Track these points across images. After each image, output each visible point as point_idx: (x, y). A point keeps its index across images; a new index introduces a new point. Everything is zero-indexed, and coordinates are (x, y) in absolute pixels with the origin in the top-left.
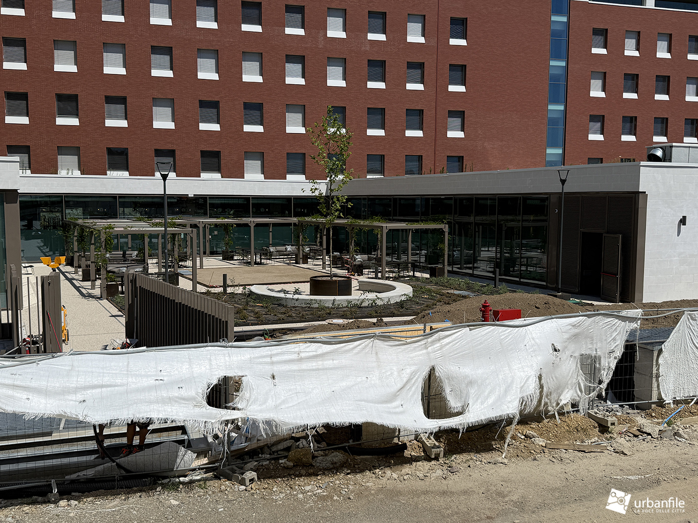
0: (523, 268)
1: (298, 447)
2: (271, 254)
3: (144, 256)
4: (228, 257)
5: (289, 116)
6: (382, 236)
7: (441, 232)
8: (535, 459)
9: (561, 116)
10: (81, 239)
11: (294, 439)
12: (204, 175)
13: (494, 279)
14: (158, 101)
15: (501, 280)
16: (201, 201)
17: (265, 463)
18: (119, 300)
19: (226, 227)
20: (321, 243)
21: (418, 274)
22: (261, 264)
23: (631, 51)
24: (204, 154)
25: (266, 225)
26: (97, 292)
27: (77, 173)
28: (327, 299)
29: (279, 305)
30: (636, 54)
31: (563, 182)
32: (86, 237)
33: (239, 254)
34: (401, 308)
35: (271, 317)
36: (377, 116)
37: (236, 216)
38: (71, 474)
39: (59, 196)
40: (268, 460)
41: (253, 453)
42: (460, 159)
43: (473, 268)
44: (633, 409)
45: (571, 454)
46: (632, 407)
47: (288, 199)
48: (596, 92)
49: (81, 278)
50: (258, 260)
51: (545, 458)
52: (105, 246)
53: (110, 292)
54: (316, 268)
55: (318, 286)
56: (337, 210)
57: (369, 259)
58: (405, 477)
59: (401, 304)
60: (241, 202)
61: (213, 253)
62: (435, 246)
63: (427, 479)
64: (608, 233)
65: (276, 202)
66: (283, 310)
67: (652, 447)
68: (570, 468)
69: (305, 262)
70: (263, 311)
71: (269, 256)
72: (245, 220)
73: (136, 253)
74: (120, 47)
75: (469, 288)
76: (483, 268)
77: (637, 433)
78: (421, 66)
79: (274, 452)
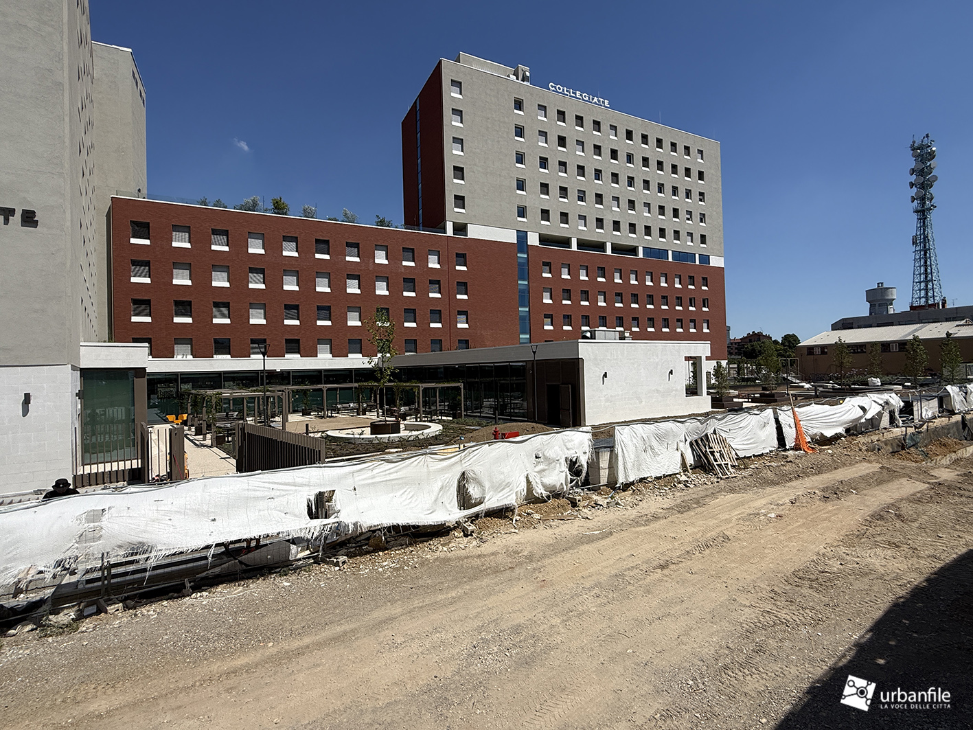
0: (512, 411)
1: (375, 536)
2: (339, 410)
3: (243, 416)
4: (306, 413)
5: (350, 314)
6: (418, 393)
7: (458, 388)
8: (535, 528)
9: (527, 314)
10: (195, 404)
11: (373, 531)
12: (287, 356)
13: (495, 418)
14: (253, 305)
15: (499, 419)
16: (285, 374)
17: (352, 550)
18: (226, 447)
19: (305, 391)
20: (375, 401)
21: (444, 418)
22: (332, 417)
23: (565, 276)
24: (288, 341)
25: (335, 389)
26: (208, 442)
27: (190, 357)
28: (384, 437)
29: (349, 443)
30: (569, 277)
31: (534, 353)
32: (197, 404)
33: (315, 411)
34: (436, 440)
35: (344, 452)
36: (411, 314)
37: (312, 383)
38: (201, 573)
39: (176, 374)
40: (354, 547)
41: (342, 544)
42: (467, 342)
43: (480, 412)
44: (590, 491)
45: (556, 522)
46: (589, 489)
47: (350, 371)
48: (547, 301)
49: (194, 433)
50: (330, 415)
51: (541, 527)
52: (216, 407)
53: (219, 442)
54: (373, 417)
55: (376, 428)
56: (388, 375)
57: (410, 409)
58: (452, 549)
59: (436, 437)
60: (315, 374)
61: (295, 412)
62: (454, 399)
63: (467, 549)
64: (562, 384)
65: (341, 373)
66: (353, 446)
67: (604, 513)
68: (557, 531)
69: (364, 414)
70: (338, 448)
71: (338, 411)
72: (319, 386)
73: (236, 413)
74: (225, 268)
75: (479, 425)
76: (487, 412)
77: (595, 505)
78: (438, 282)
79: (358, 542)
